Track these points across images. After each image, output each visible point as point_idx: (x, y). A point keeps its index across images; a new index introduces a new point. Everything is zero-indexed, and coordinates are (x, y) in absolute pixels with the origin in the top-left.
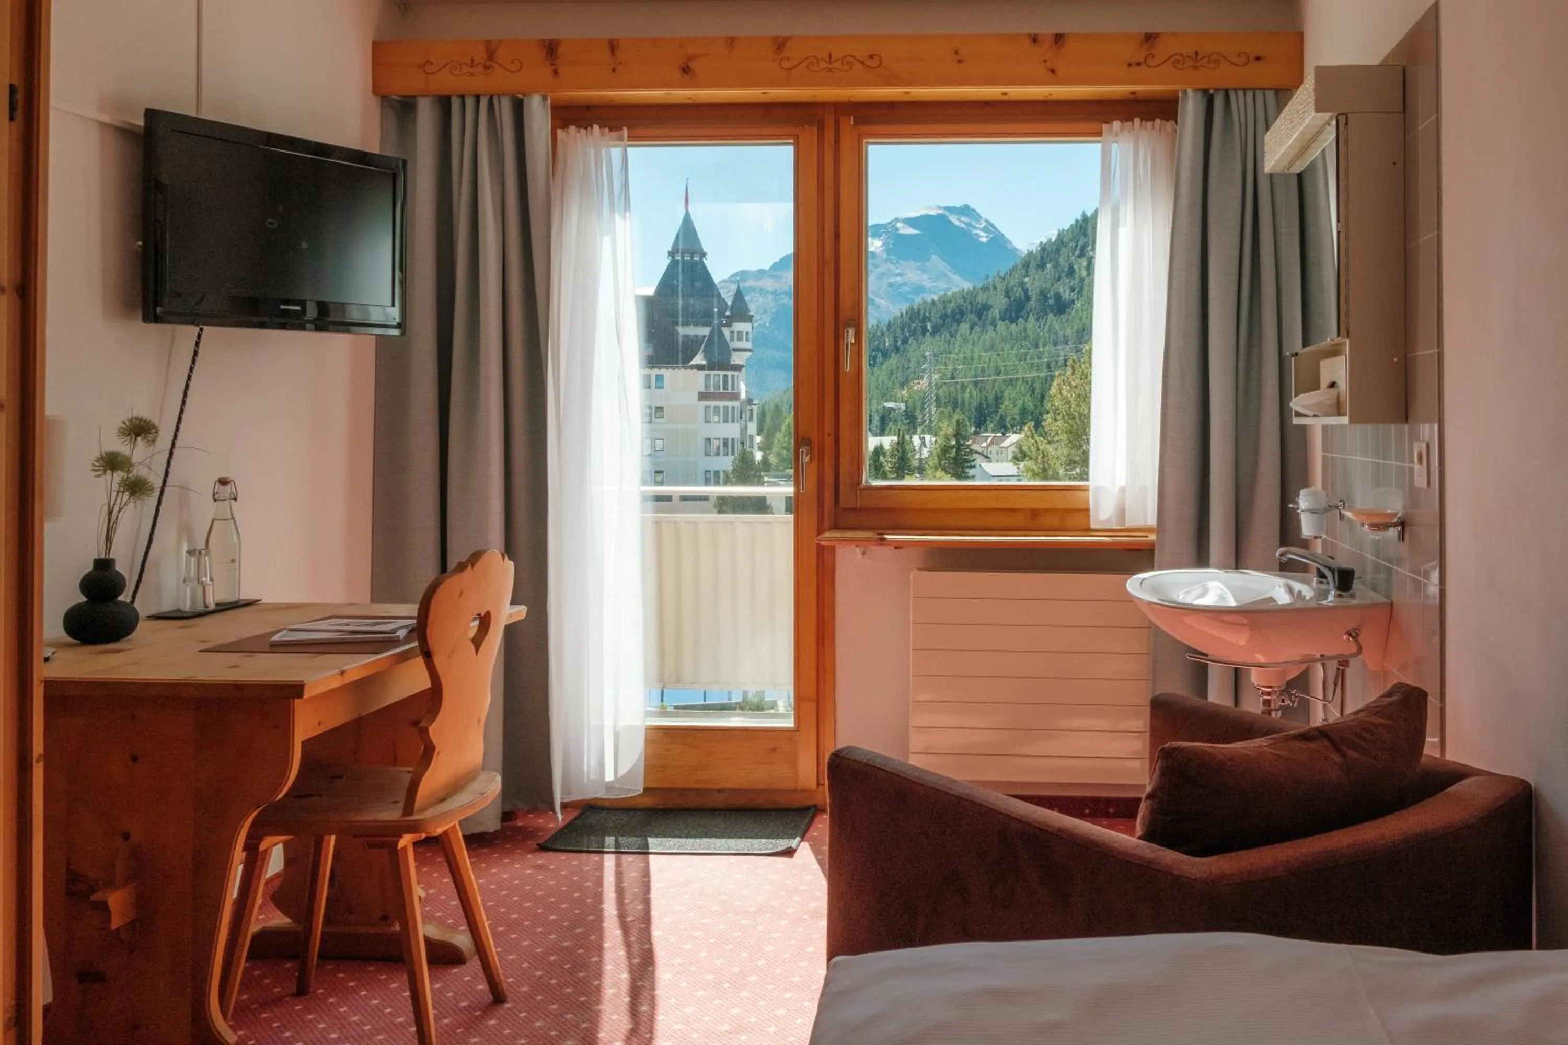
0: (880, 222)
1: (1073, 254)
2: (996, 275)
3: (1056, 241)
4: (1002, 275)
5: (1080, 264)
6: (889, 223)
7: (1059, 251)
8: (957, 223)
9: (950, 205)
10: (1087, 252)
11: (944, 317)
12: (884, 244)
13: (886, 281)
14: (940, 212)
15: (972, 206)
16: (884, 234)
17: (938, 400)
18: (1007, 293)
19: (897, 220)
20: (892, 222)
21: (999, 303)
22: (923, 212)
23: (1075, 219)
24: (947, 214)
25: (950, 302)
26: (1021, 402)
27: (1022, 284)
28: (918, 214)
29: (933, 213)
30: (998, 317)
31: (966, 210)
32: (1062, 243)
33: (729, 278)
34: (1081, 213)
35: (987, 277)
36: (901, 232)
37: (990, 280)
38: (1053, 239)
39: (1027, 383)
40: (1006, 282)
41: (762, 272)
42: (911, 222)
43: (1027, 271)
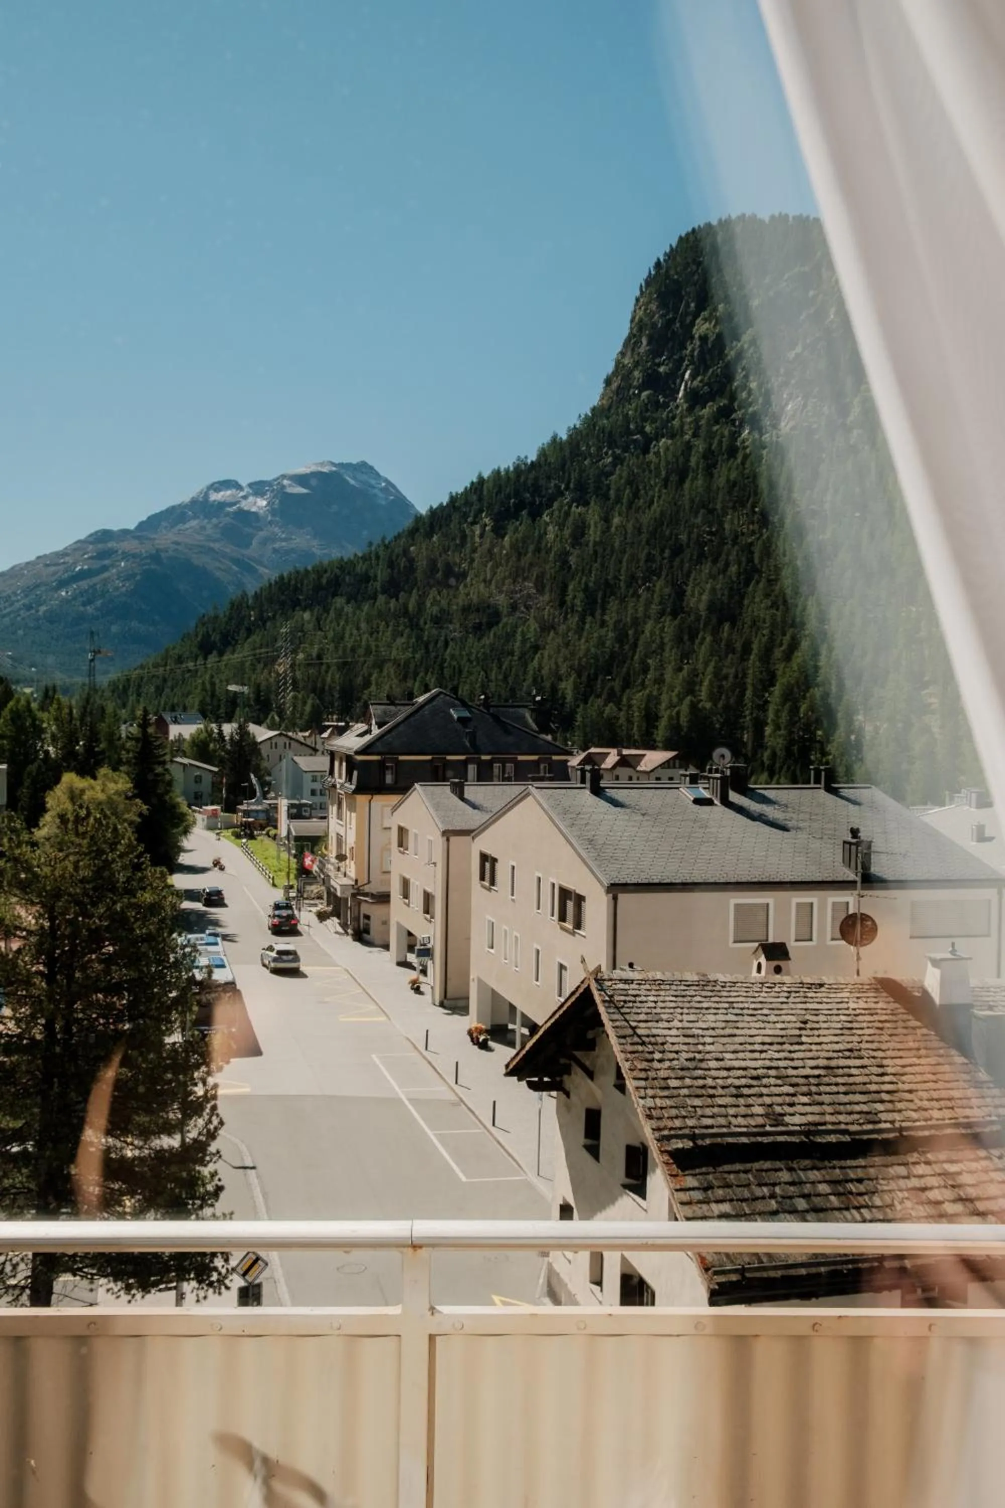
0: (265, 479)
1: (466, 521)
2: (380, 542)
3: (447, 504)
4: (387, 542)
5: (473, 532)
6: (275, 480)
7: (450, 517)
8: (352, 482)
9: (345, 461)
10: (482, 519)
11: (318, 588)
12: (268, 504)
13: (270, 547)
14: (334, 469)
15: (370, 463)
16: (268, 493)
17: (295, 683)
18: (391, 564)
19: (284, 477)
20: (278, 478)
21: (382, 573)
22: (314, 469)
23: (470, 481)
24: (342, 471)
25: (326, 571)
26: (387, 687)
27: (406, 552)
28: (308, 471)
29: (325, 470)
30: (379, 589)
31: (364, 468)
32: (454, 507)
33: (86, 538)
34: (476, 475)
35: (370, 544)
36: (289, 490)
37: (373, 548)
38: (445, 504)
39: (399, 665)
40: (389, 550)
41: (125, 532)
42: (301, 480)
43: (413, 539)
